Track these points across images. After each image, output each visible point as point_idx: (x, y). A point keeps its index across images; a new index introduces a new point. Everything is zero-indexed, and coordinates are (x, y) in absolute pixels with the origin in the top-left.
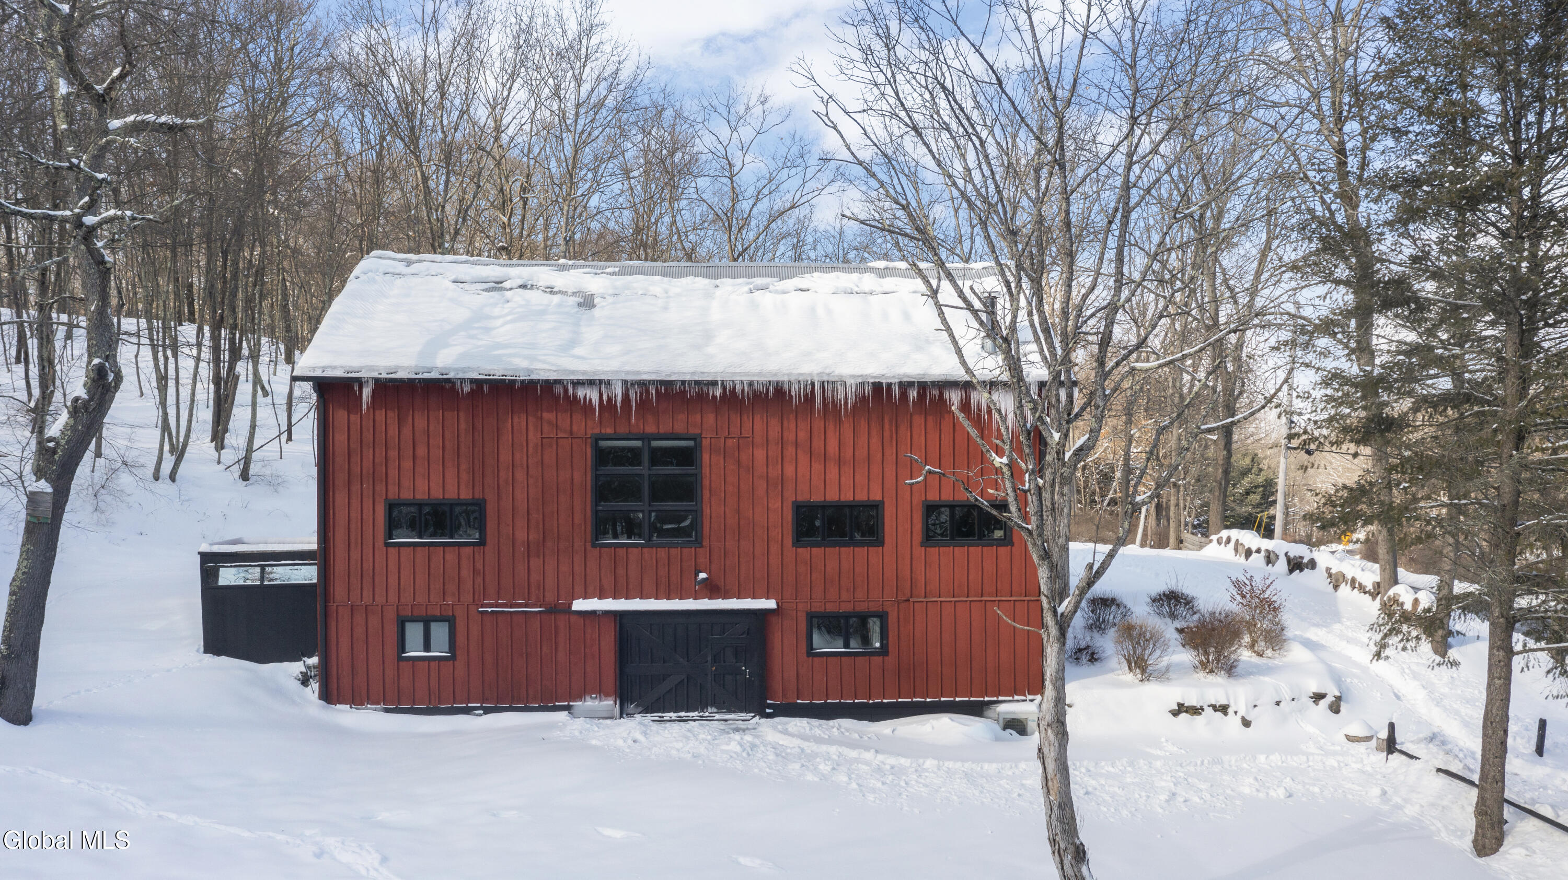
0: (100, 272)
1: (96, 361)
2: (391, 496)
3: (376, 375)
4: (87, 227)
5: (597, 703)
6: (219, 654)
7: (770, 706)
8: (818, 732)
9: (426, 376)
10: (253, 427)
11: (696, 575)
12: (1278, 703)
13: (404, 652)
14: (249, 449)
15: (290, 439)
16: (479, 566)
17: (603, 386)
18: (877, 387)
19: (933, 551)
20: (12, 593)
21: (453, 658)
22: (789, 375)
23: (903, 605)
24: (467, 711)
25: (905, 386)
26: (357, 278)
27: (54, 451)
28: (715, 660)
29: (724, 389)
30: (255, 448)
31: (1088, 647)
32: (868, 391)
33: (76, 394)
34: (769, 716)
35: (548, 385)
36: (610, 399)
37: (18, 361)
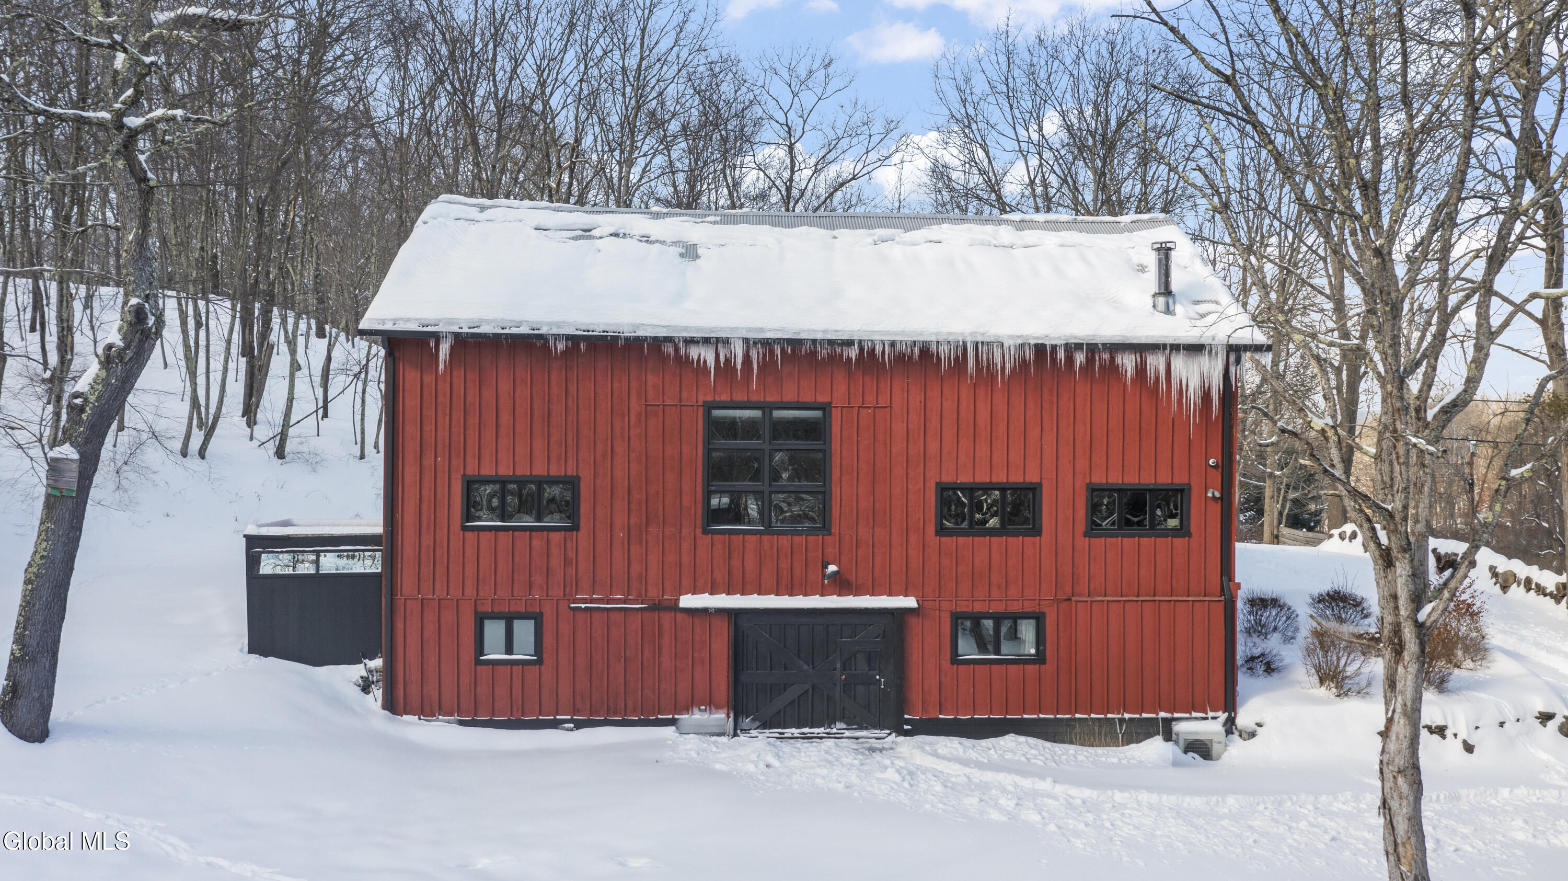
0: (141, 191)
1: (134, 301)
2: (470, 472)
3: (455, 329)
4: (129, 129)
5: (706, 716)
6: (266, 656)
7: (908, 722)
8: (973, 754)
9: (514, 331)
10: (290, 400)
11: (825, 567)
12: (1502, 724)
13: (482, 654)
14: (286, 425)
15: (325, 415)
16: (571, 554)
17: (720, 345)
18: (1040, 349)
19: (1098, 542)
20: (27, 582)
21: (539, 662)
22: (937, 334)
23: (1063, 605)
24: (555, 724)
25: (1071, 348)
26: (426, 223)
27: (82, 409)
28: (844, 668)
29: (861, 349)
30: (291, 424)
31: (1263, 655)
32: (1029, 355)
33: (109, 340)
34: (907, 733)
35: (657, 343)
36: (727, 360)
37: (33, 329)
